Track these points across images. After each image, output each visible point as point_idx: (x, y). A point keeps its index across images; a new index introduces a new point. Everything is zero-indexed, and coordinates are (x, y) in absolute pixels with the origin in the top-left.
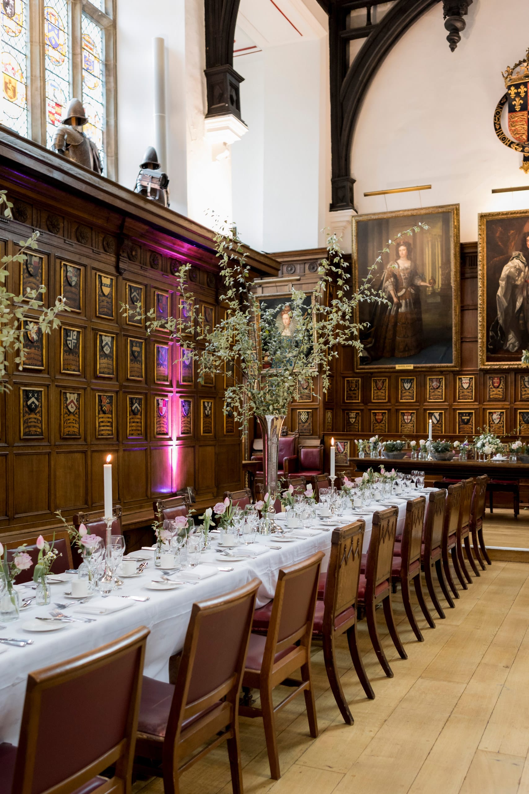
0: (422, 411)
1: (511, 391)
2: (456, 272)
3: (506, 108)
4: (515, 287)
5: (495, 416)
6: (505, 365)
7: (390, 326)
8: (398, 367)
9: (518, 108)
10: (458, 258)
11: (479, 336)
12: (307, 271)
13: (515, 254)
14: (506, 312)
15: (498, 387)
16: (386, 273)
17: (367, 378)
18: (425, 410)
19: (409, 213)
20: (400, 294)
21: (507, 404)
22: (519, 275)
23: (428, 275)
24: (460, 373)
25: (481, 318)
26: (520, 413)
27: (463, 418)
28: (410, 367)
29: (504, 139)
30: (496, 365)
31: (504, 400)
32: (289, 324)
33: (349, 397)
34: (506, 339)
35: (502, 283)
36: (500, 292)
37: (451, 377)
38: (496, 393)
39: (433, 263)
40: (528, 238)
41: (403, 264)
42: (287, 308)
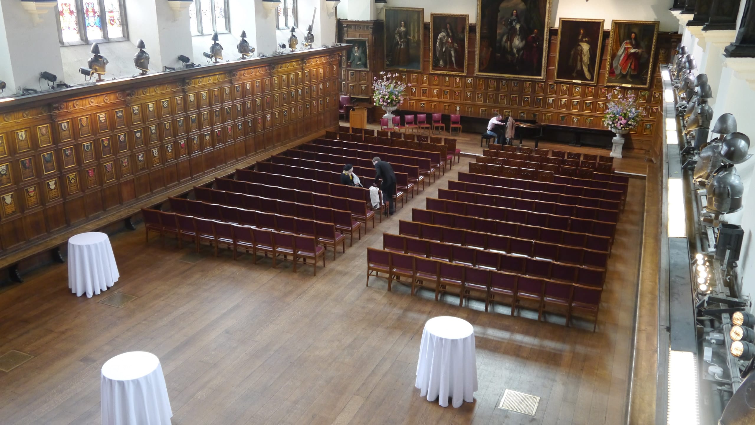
1: (441, 82)
2: (422, 34)
4: (443, 43)
5: (435, 91)
7: (398, 53)
10: (423, 29)
11: (430, 60)
12: (365, 30)
14: (440, 52)
15: (436, 80)
16: (396, 32)
18: (410, 87)
19: (405, 9)
20: (402, 41)
21: (439, 87)
22: (444, 39)
24: (423, 73)
25: (431, 53)
26: (444, 90)
27: (424, 91)
28: (405, 70)
30: (436, 72)
31: (438, 85)
32: (357, 51)
34: (440, 63)
35: (438, 41)
36: (437, 44)
37: (420, 75)
38: (436, 82)
39: (414, 31)
40: (448, 25)
41: (403, 29)
42: (357, 45)
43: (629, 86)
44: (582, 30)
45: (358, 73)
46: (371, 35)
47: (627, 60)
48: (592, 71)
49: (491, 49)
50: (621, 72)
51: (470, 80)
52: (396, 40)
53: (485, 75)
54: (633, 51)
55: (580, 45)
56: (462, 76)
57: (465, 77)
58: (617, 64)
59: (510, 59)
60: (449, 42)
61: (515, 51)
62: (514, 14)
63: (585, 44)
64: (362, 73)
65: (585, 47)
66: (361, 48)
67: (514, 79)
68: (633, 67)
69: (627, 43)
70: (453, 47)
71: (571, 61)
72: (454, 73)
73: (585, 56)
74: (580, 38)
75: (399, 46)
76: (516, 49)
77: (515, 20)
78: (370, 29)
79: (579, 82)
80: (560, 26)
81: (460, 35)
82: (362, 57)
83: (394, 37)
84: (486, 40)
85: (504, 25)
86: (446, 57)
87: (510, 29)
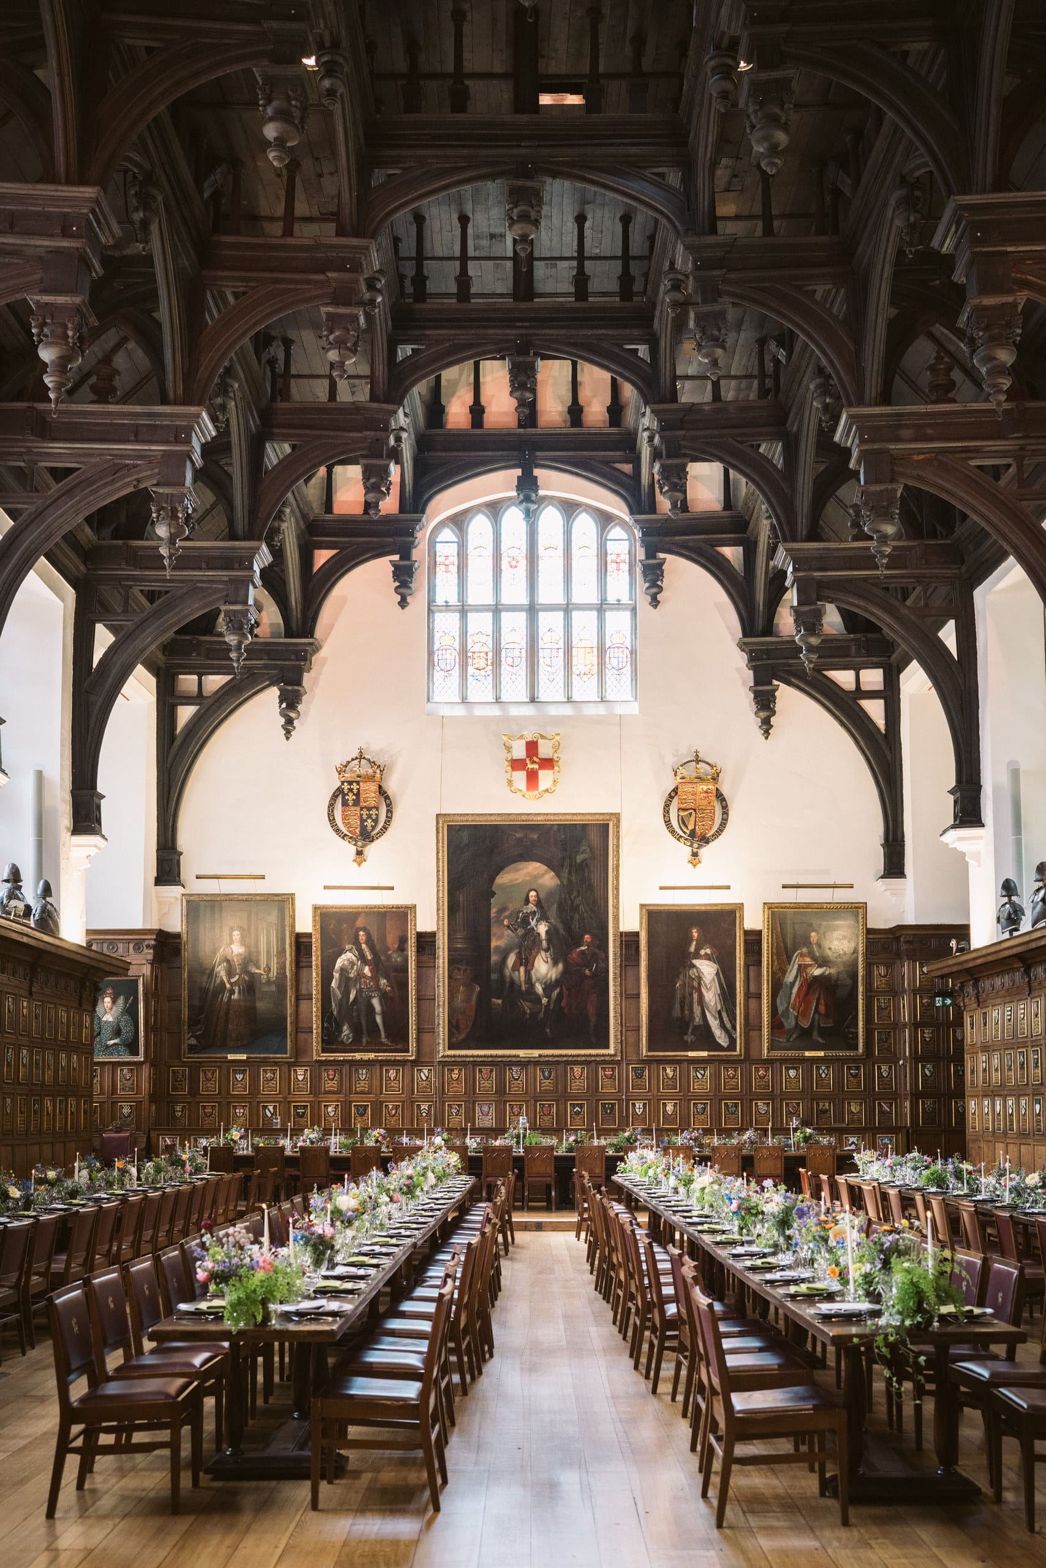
0: (255, 1103)
1: (345, 1084)
2: (291, 960)
3: (339, 800)
4: (349, 979)
5: (330, 1109)
6: (340, 1056)
7: (222, 1013)
8: (230, 1057)
9: (351, 803)
10: (293, 948)
11: (314, 1026)
12: (134, 951)
13: (348, 947)
14: (340, 1004)
15: (333, 1079)
16: (218, 957)
17: (195, 1068)
18: (259, 1102)
19: (245, 898)
20: (233, 980)
21: (341, 1097)
22: (352, 968)
23: (263, 963)
24: (296, 1064)
25: (315, 1008)
26: (353, 1106)
27: (297, 1111)
28: (244, 1057)
29: (337, 831)
30: (331, 1056)
31: (339, 1092)
32: (111, 1009)
33: (175, 1089)
34: (341, 1032)
35: (336, 975)
36: (334, 984)
37: (285, 1068)
38: (331, 1085)
39: (268, 952)
40: (361, 933)
41: (237, 949)
42: (110, 991)
43: (821, 1054)
44: (694, 931)
45: (109, 1069)
46: (149, 966)
47: (807, 994)
48: (728, 1025)
49: (478, 989)
50: (797, 1023)
51: (426, 1072)
52: (218, 981)
53: (467, 1056)
54: (817, 972)
55: (694, 966)
56: (402, 1063)
57: (415, 1063)
58: (785, 1005)
59: (528, 1011)
60: (365, 976)
61: (539, 989)
62: (531, 899)
63: (707, 962)
64: (122, 1070)
65: (707, 969)
66: (121, 1001)
67: (542, 1059)
68: (822, 1008)
69: (802, 955)
70: (378, 988)
71: (677, 1006)
72: (382, 1056)
73: (708, 990)
74: (692, 949)
75: (227, 995)
76: (541, 984)
77: (534, 914)
78: (146, 951)
79: (705, 1054)
80: (641, 923)
81: (394, 955)
82: (122, 1024)
83: (211, 973)
84: (463, 968)
85: (508, 927)
86: (359, 1015)
87: (524, 937)
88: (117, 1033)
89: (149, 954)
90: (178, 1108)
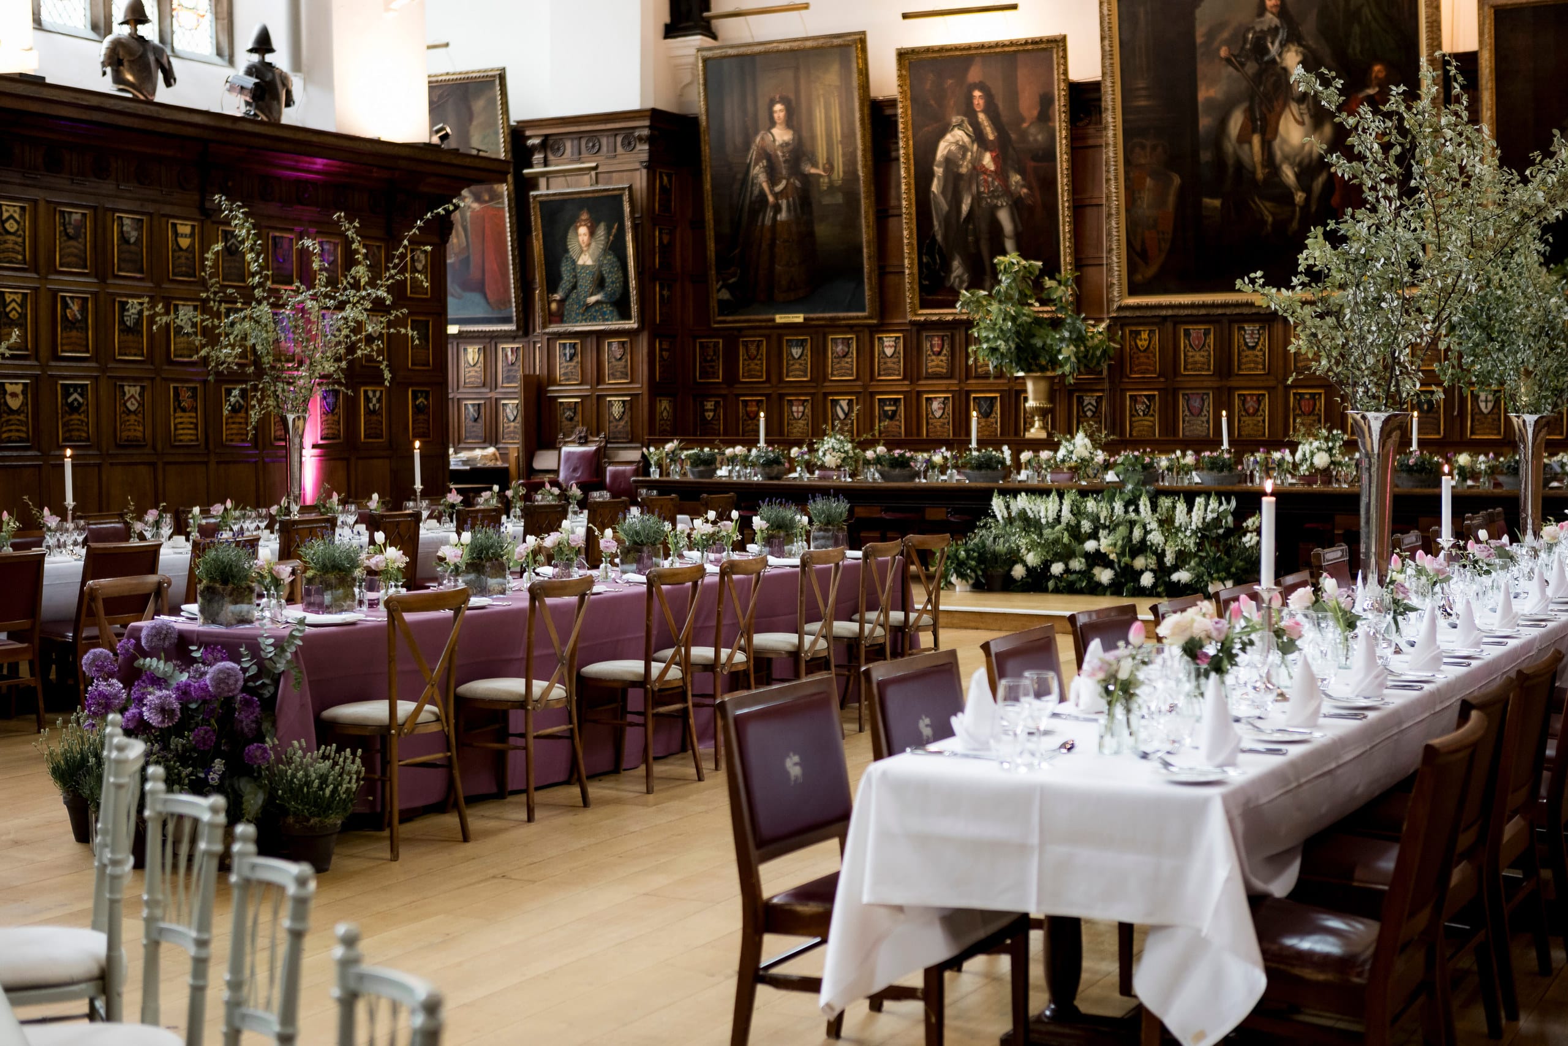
0: (820, 397)
1: (960, 359)
2: (864, 150)
4: (958, 177)
5: (935, 405)
7: (764, 246)
8: (780, 319)
10: (868, 126)
11: (907, 263)
12: (620, 149)
13: (955, 119)
14: (947, 221)
15: (939, 353)
16: (753, 153)
17: (731, 338)
18: (826, 395)
19: (787, 46)
20: (779, 188)
21: (953, 384)
22: (964, 156)
24: (882, 327)
25: (906, 232)
26: (975, 398)
27: (887, 408)
28: (799, 318)
30: (934, 314)
31: (950, 376)
32: (589, 245)
33: (704, 374)
34: (948, 269)
35: (939, 171)
36: (935, 187)
37: (866, 336)
38: (937, 364)
39: (829, 136)
40: (977, 93)
41: (781, 135)
42: (585, 216)
45: (591, 343)
46: (644, 171)
49: (1177, 180)
52: (756, 192)
53: (1160, 307)
59: (1270, 219)
60: (985, 171)
61: (1289, 174)
62: (1269, 4)
64: (610, 344)
66: (601, 231)
70: (1007, 191)
75: (770, 214)
76: (1292, 165)
77: (1274, 31)
78: (639, 147)
80: (1481, 34)
81: (1033, 130)
82: (605, 269)
83: (746, 178)
84: (1148, 143)
85: (1228, 61)
86: (977, 241)
87: (1258, 79)
88: (600, 284)
89: (643, 150)
90: (709, 405)
